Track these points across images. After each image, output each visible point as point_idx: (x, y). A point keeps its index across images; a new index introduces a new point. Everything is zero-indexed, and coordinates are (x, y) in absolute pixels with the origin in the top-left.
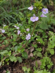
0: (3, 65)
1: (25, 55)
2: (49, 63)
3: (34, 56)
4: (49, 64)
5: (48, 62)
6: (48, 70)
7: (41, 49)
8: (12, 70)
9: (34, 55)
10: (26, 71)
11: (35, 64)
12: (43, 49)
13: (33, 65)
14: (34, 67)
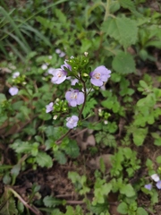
0: (23, 169)
1: (73, 149)
2: (132, 163)
3: (96, 144)
4: (131, 166)
5: (129, 160)
6: (126, 180)
7: (116, 126)
8: (46, 180)
9: (98, 140)
10: (77, 182)
11: (98, 164)
12: (120, 125)
13: (93, 166)
14: (97, 171)
